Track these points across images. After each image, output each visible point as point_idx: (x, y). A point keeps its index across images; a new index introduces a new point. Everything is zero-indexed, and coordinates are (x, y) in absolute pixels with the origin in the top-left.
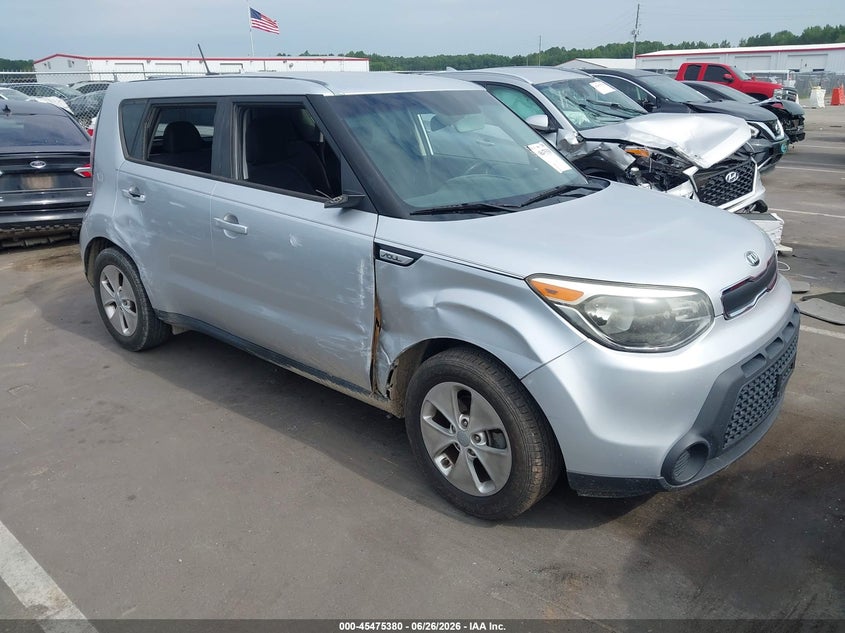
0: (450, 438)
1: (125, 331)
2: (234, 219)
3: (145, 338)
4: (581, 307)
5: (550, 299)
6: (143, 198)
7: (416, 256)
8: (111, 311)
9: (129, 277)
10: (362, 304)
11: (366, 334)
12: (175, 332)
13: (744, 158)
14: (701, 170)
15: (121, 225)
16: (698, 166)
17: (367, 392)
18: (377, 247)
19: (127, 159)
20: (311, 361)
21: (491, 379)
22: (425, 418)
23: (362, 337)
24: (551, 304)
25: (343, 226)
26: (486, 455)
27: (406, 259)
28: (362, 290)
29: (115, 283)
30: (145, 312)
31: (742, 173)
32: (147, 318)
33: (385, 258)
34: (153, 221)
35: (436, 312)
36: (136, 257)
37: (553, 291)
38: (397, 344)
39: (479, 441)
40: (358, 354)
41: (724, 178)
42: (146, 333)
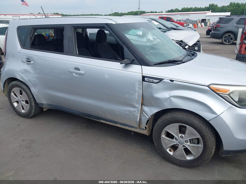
0: (174, 142)
1: (23, 111)
2: (77, 69)
3: (33, 113)
4: (229, 95)
5: (218, 92)
6: (32, 62)
7: (161, 80)
8: (15, 104)
9: (25, 92)
10: (137, 97)
11: (138, 108)
12: (44, 110)
13: (198, 43)
14: (189, 46)
15: (22, 73)
16: (188, 45)
17: (136, 128)
18: (144, 77)
19: (22, 48)
20: (111, 118)
21: (196, 122)
22: (163, 136)
23: (137, 109)
24: (218, 94)
25: (125, 70)
26: (192, 147)
27: (156, 81)
28: (137, 93)
29: (18, 94)
30: (33, 104)
31: (198, 47)
32: (34, 106)
33: (147, 81)
34: (38, 71)
35: (171, 99)
36: (29, 84)
37: (218, 90)
38: (151, 111)
39: (188, 142)
40: (134, 115)
41: (195, 49)
42: (33, 112)
